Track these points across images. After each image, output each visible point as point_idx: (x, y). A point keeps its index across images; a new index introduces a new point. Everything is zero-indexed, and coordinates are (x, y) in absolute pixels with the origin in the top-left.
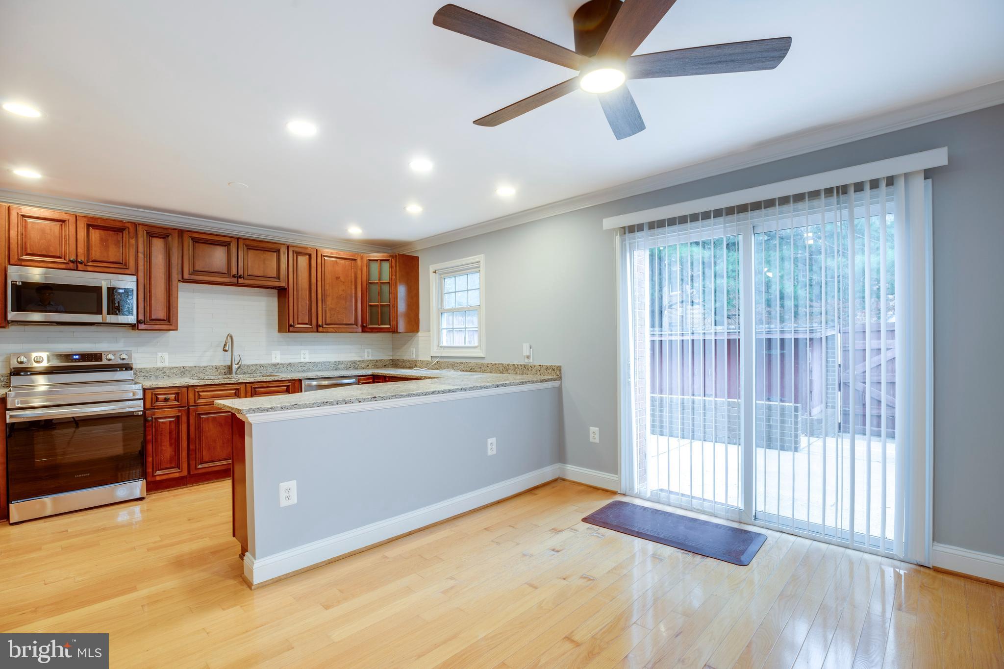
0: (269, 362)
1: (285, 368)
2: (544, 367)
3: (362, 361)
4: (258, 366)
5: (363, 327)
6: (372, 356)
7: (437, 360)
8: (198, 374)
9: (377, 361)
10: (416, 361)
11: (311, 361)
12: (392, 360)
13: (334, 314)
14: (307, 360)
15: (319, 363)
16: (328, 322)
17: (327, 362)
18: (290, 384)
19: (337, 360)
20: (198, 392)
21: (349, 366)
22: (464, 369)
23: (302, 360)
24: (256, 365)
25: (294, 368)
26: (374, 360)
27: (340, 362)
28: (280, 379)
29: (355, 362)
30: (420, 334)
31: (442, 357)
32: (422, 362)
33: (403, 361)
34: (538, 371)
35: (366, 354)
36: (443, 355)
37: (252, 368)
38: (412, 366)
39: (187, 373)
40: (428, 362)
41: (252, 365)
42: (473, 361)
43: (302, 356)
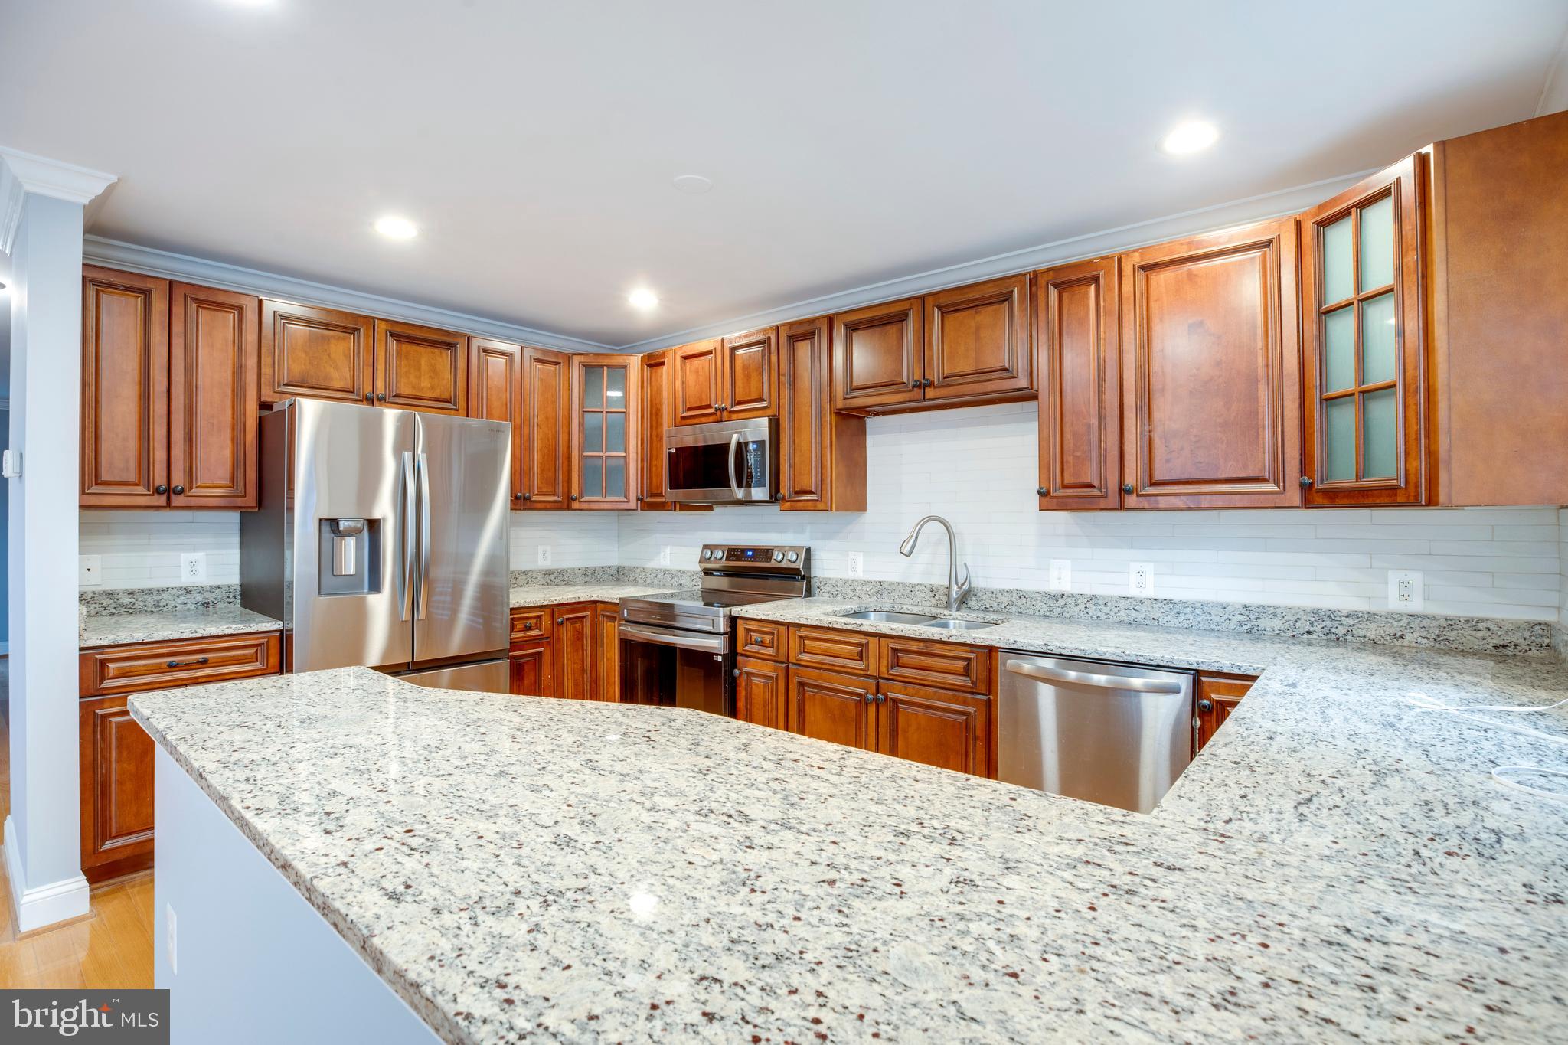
0: (1041, 590)
1: (1082, 607)
3: (1371, 617)
4: (1015, 595)
5: (1306, 489)
6: (1427, 599)
8: (902, 600)
9: (1451, 623)
11: (1160, 596)
13: (1182, 449)
14: (1149, 592)
15: (1185, 604)
16: (1158, 476)
17: (1215, 605)
18: (972, 656)
19: (1255, 599)
20: (801, 637)
21: (1302, 626)
23: (1134, 592)
24: (1010, 592)
25: (1106, 610)
26: (1434, 618)
27: (1274, 612)
28: (946, 639)
29: (1331, 615)
35: (1393, 590)
37: (1001, 598)
39: (885, 594)
41: (1002, 592)
43: (1134, 578)
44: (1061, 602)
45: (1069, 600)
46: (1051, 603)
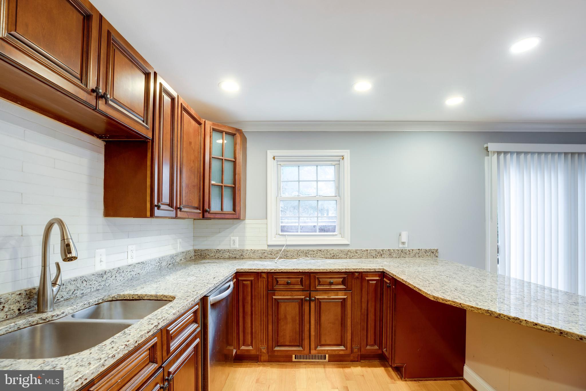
1: (114, 277)
2: (423, 251)
5: (204, 211)
6: (182, 247)
7: (283, 248)
10: (243, 251)
11: (139, 261)
12: (195, 251)
13: (188, 193)
14: (134, 261)
15: (146, 262)
16: (184, 203)
17: (153, 260)
21: (169, 262)
22: (323, 256)
23: (130, 261)
24: (75, 280)
25: (123, 275)
27: (163, 259)
29: (173, 257)
30: (247, 221)
31: (287, 246)
32: (254, 252)
33: (218, 251)
34: (417, 255)
35: (178, 246)
36: (289, 243)
38: (234, 256)
40: (264, 251)
42: (336, 248)
44: (105, 277)
45: (109, 275)
46: (100, 280)
